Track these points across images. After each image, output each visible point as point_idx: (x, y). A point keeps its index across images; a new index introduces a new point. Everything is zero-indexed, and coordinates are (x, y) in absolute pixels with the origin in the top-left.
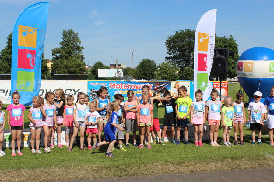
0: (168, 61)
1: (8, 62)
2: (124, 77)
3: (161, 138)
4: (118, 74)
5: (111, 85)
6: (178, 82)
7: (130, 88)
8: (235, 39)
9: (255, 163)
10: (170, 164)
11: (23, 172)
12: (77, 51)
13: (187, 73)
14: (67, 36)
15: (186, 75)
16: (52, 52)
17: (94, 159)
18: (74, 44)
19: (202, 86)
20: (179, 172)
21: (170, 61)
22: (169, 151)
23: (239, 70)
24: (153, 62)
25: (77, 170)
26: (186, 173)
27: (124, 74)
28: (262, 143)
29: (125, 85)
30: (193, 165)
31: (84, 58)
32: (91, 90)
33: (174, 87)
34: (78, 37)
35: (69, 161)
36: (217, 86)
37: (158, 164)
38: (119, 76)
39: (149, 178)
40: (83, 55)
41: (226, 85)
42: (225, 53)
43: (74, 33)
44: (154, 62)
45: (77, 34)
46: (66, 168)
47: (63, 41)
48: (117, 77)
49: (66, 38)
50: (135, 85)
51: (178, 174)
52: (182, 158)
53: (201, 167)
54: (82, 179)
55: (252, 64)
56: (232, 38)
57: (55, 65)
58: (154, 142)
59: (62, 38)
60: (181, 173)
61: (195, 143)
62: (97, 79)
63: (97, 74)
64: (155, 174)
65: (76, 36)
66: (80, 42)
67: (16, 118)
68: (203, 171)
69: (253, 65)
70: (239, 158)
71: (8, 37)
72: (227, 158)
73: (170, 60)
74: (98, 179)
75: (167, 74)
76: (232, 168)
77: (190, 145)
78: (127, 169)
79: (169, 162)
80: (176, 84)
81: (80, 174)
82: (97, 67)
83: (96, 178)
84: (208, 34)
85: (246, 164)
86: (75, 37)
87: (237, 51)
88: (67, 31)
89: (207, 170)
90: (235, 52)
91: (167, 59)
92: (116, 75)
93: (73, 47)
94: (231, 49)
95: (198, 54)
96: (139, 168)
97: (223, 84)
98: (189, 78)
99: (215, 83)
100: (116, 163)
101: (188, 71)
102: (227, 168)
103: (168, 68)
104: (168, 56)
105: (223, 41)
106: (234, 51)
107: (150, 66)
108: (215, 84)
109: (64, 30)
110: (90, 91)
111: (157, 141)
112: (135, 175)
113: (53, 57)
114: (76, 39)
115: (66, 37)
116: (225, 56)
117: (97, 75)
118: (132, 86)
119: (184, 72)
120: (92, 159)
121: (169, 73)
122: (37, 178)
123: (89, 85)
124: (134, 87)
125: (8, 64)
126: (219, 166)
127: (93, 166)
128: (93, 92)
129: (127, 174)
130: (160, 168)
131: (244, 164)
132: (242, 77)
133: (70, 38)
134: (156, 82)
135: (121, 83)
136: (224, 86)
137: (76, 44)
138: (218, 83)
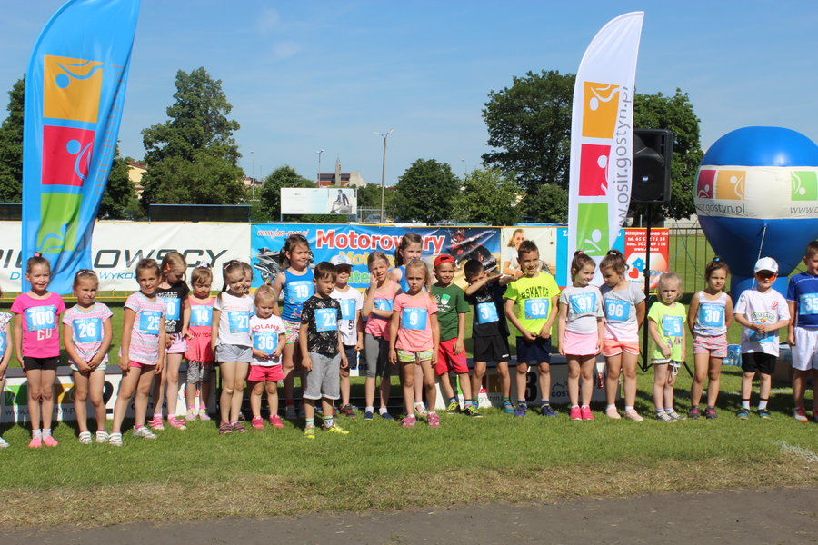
0: (492, 165)
1: (13, 166)
2: (359, 212)
3: (469, 397)
4: (342, 205)
5: (321, 236)
6: (520, 231)
7: (378, 247)
8: (691, 103)
9: (747, 472)
10: (496, 473)
11: (58, 496)
12: (219, 135)
13: (548, 203)
14: (189, 88)
15: (543, 207)
16: (142, 136)
17: (272, 457)
18: (210, 112)
19: (592, 240)
20: (524, 498)
21: (495, 167)
22: (494, 437)
23: (702, 194)
24: (447, 168)
25: (220, 490)
26: (544, 500)
27: (360, 203)
28: (768, 413)
29: (362, 237)
30: (566, 477)
31: (240, 156)
32: (262, 251)
33: (508, 243)
34: (223, 93)
35: (195, 463)
36: (637, 242)
37: (460, 474)
38: (346, 211)
39: (434, 516)
40: (237, 147)
41: (664, 239)
42: (663, 143)
43: (208, 81)
44: (449, 169)
45: (219, 82)
46: (189, 485)
47: (176, 105)
48: (338, 212)
49: (186, 96)
50: (392, 238)
51: (521, 504)
52: (532, 456)
53: (588, 485)
54: (236, 516)
55: (741, 175)
56: (683, 99)
57: (154, 176)
58: (450, 407)
59: (175, 96)
60: (529, 500)
61: (569, 412)
62: (279, 221)
64: (453, 503)
65: (214, 88)
66: (228, 108)
67: (41, 334)
68: (595, 494)
69: (744, 180)
70: (700, 458)
71: (12, 89)
72: (664, 456)
73: (497, 163)
74: (284, 516)
75: (488, 204)
76: (681, 487)
77: (557, 418)
78: (369, 489)
79: (494, 469)
80: (514, 236)
81: (231, 503)
82: (278, 182)
83: (276, 515)
84: (613, 87)
85: (723, 476)
86: (214, 92)
87: (697, 136)
88: (189, 73)
89: (605, 492)
90: (690, 139)
91: (488, 159)
92: (337, 207)
93: (205, 124)
94: (679, 132)
95: (583, 145)
96: (404, 486)
97: (656, 236)
98: (553, 217)
99: (630, 233)
100: (337, 471)
101: (551, 196)
102: (666, 486)
103: (491, 187)
104: (490, 150)
105: (654, 108)
106: (687, 136)
107: (436, 182)
108: (631, 236)
109: (179, 72)
110: (257, 254)
111: (459, 406)
112: (392, 505)
113: (146, 152)
114: (215, 97)
115: (184, 93)
116: (662, 152)
117: (279, 208)
118: (382, 240)
119: (538, 200)
120: (265, 458)
121: (494, 200)
122: (101, 514)
123: (254, 236)
124: (391, 242)
125: (12, 172)
126: (642, 479)
127: (268, 480)
128: (266, 258)
129: (369, 502)
130: (465, 486)
131: (716, 474)
132: (713, 214)
133: (198, 95)
134: (454, 230)
135: (350, 231)
136: (657, 242)
137: (216, 112)
138: (641, 234)
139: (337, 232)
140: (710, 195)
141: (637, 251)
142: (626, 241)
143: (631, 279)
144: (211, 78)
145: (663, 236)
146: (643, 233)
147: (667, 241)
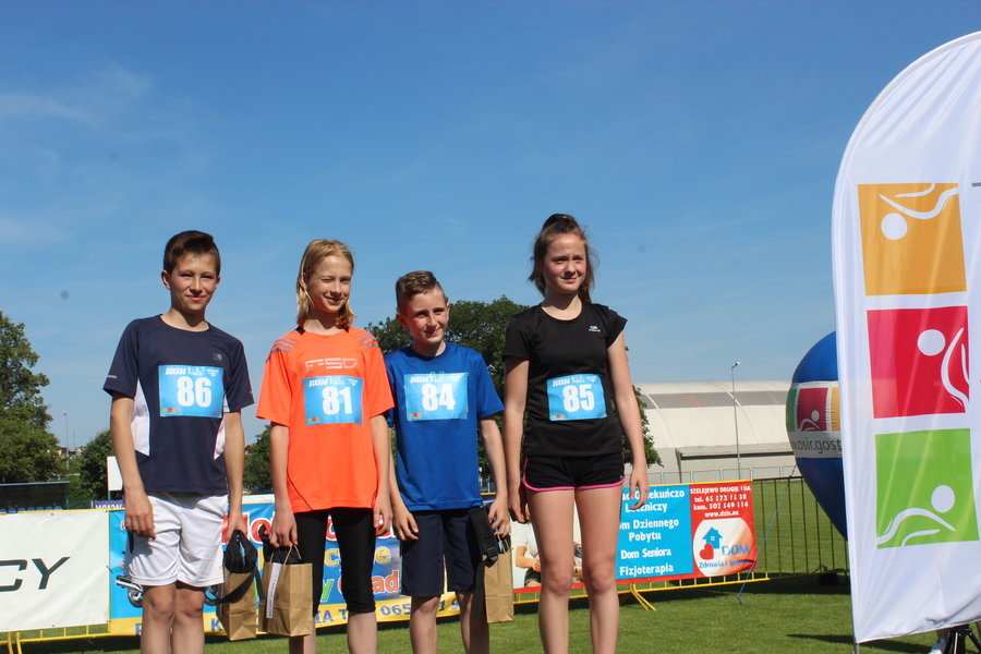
12: (22, 394)
18: (9, 364)
23: (807, 426)
31: (49, 418)
34: (25, 340)
36: (707, 504)
40: (46, 408)
41: (745, 496)
45: (22, 326)
62: (106, 499)
63: (106, 478)
65: (15, 334)
66: (33, 359)
82: (103, 448)
86: (15, 339)
93: (4, 379)
97: (733, 493)
99: (697, 491)
108: (698, 496)
110: (119, 560)
114: (16, 346)
117: (105, 482)
123: (114, 529)
132: (827, 454)
136: (736, 502)
137: (17, 365)
138: (712, 490)
139: (252, 516)
140: (821, 425)
141: (710, 518)
142: (693, 503)
143: (703, 561)
144: (10, 322)
145: (742, 492)
146: (716, 490)
147: (749, 500)
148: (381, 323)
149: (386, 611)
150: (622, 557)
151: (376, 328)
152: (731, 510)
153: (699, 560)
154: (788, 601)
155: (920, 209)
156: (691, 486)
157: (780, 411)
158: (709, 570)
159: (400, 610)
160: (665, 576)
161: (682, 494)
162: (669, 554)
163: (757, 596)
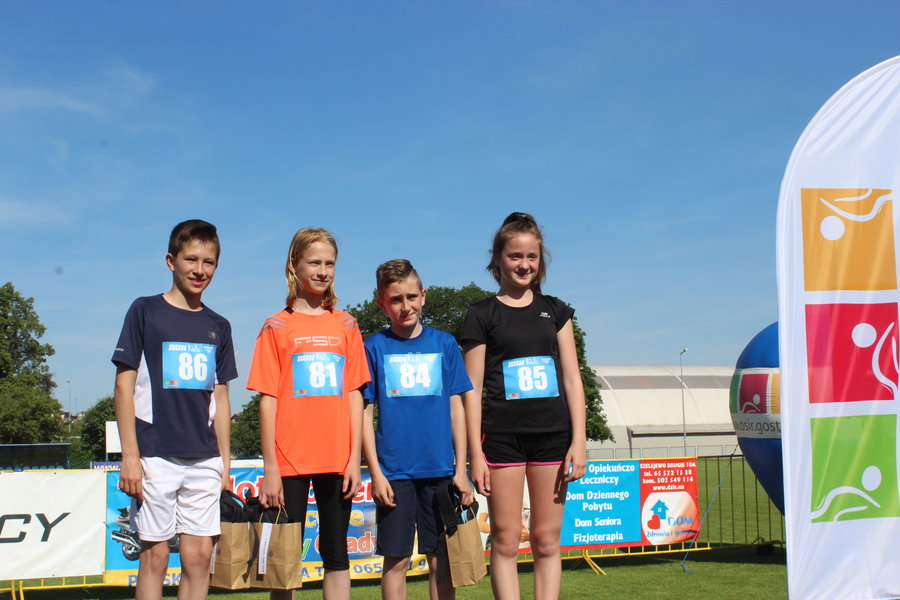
12: (30, 362)
18: (19, 334)
19: (861, 487)
23: (749, 408)
31: (54, 385)
32: (124, 512)
34: (34, 313)
36: (655, 478)
40: (51, 375)
41: (690, 472)
43: (18, 299)
45: (31, 300)
63: (104, 441)
65: (25, 307)
66: (41, 330)
82: (102, 414)
84: (880, 193)
86: (24, 311)
93: (13, 349)
97: (680, 469)
99: (647, 466)
108: (647, 470)
114: (25, 318)
117: (103, 445)
123: (111, 489)
132: (765, 435)
133: (6, 316)
135: (258, 477)
136: (682, 477)
137: (26, 335)
138: (660, 466)
139: (238, 479)
140: (762, 408)
141: (657, 491)
142: (642, 477)
143: (651, 530)
144: (21, 296)
145: (688, 468)
146: (664, 465)
147: (694, 475)
148: (359, 306)
149: (358, 570)
150: (576, 525)
151: (354, 310)
152: (677, 484)
153: (646, 529)
154: (729, 569)
155: (858, 213)
156: (641, 462)
157: (724, 395)
158: (656, 539)
159: (371, 569)
160: (615, 544)
161: (632, 468)
162: (619, 523)
163: (699, 564)
